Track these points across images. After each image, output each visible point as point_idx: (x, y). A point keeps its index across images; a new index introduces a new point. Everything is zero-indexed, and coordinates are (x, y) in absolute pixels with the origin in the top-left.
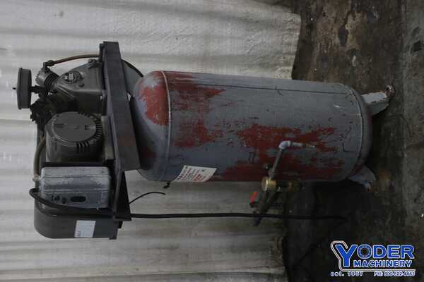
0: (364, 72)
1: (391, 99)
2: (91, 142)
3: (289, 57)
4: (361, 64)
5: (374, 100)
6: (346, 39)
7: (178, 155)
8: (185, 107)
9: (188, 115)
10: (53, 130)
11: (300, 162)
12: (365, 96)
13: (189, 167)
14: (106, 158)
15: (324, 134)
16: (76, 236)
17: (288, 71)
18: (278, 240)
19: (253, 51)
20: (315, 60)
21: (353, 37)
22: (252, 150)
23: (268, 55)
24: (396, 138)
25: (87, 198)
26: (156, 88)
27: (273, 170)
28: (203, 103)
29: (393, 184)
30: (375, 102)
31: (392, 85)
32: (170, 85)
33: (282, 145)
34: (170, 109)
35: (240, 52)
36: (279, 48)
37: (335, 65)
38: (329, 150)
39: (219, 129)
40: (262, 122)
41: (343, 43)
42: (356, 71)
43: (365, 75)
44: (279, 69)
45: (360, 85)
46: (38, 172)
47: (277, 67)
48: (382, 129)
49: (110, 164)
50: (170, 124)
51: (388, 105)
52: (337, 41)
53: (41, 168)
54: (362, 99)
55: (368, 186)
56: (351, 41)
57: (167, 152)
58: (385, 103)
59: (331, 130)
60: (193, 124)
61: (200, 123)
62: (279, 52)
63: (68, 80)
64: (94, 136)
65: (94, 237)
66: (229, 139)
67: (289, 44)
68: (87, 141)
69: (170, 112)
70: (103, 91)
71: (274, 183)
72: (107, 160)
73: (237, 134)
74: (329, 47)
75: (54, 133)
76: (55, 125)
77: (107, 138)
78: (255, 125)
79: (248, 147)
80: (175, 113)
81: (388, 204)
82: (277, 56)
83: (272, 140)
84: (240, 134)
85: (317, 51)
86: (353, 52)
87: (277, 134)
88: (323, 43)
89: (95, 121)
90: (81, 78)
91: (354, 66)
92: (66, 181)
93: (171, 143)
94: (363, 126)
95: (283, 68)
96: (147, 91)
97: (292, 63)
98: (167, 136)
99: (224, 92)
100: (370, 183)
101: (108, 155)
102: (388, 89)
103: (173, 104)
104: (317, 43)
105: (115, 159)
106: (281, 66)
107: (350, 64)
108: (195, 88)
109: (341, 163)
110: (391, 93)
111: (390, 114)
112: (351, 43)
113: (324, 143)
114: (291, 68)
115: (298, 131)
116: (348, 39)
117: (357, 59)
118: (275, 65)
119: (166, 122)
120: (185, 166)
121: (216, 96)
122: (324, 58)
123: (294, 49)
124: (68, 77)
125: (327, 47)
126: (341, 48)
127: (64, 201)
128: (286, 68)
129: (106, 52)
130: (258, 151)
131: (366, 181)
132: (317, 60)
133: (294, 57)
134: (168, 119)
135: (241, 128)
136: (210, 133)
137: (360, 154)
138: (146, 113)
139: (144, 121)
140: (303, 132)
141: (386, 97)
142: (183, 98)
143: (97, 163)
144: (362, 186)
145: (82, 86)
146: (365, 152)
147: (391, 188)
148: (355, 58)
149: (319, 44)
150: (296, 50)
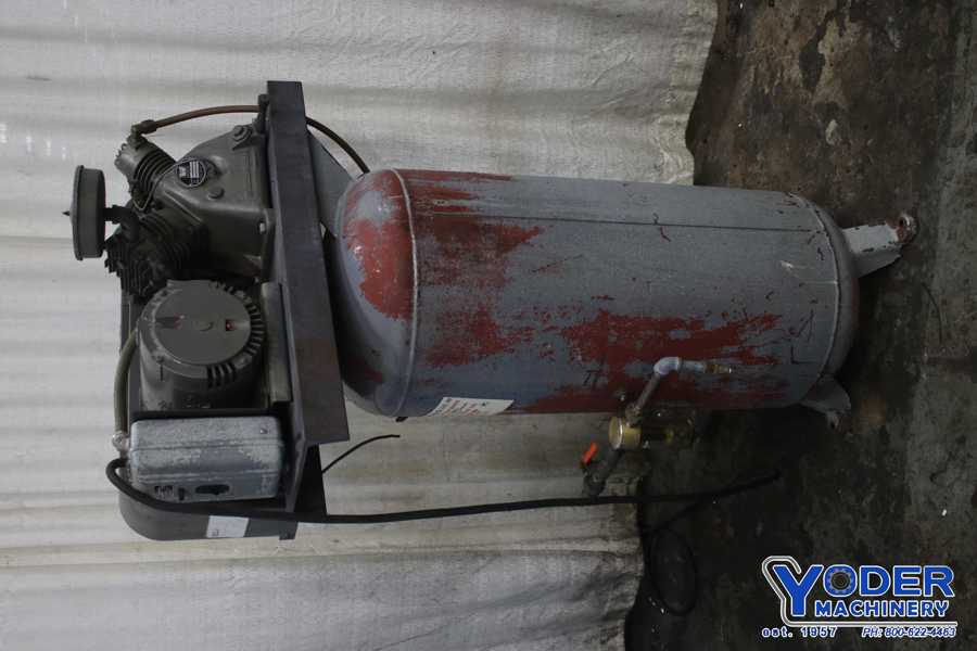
0: (850, 164)
1: (907, 245)
2: (240, 364)
3: (682, 95)
4: (846, 141)
5: (868, 247)
6: (819, 76)
7: (432, 380)
8: (449, 277)
9: (457, 296)
10: (153, 334)
11: (696, 385)
12: (850, 232)
13: (454, 400)
14: (274, 399)
15: (754, 328)
16: (209, 534)
17: (678, 124)
18: (630, 483)
19: (603, 82)
20: (741, 102)
21: (836, 75)
22: (593, 365)
23: (635, 92)
24: (907, 330)
25: (231, 487)
26: (387, 227)
27: (637, 409)
28: (489, 267)
29: (888, 427)
30: (872, 250)
31: (913, 213)
32: (418, 220)
33: (661, 367)
34: (416, 283)
35: (575, 84)
36: (661, 77)
37: (785, 129)
38: (761, 360)
39: (524, 324)
40: (621, 307)
41: (811, 82)
42: (833, 156)
43: (852, 173)
44: (660, 121)
45: (839, 190)
46: (124, 427)
47: (656, 115)
48: (879, 303)
49: (281, 412)
50: (415, 315)
51: (898, 256)
52: (795, 73)
53: (131, 424)
54: (844, 242)
55: (832, 417)
56: (829, 83)
57: (408, 374)
58: (892, 251)
59: (769, 320)
60: (468, 316)
61: (483, 313)
62: (664, 85)
63: (186, 180)
64: (244, 350)
65: (246, 536)
66: (545, 345)
67: (686, 67)
68: (230, 362)
69: (416, 290)
70: (265, 212)
71: (635, 433)
72: (276, 403)
73: (564, 333)
74: (776, 83)
75: (156, 341)
76: (158, 320)
77: (276, 346)
78: (604, 314)
79: (583, 360)
80: (428, 293)
81: (874, 465)
82: (657, 92)
83: (639, 345)
84: (570, 333)
85: (746, 84)
86: (830, 111)
87: (649, 332)
88: (762, 69)
89: (247, 307)
90: (218, 173)
91: (831, 142)
92: (186, 457)
93: (416, 357)
94: (840, 307)
95: (666, 117)
96: (365, 229)
97: (690, 109)
98: (408, 343)
99: (538, 236)
100: (838, 413)
101: (277, 390)
102: (902, 223)
103: (424, 269)
104: (749, 65)
105: (292, 400)
106: (664, 112)
107: (820, 135)
108: (476, 228)
109: (783, 384)
110: (910, 233)
111: (901, 277)
112: (828, 88)
113: (752, 347)
114: (685, 118)
115: (696, 324)
116: (822, 77)
117: (837, 129)
118: (652, 111)
119: (408, 314)
120: (445, 399)
121: (520, 247)
122: (761, 104)
123: (695, 78)
124: (188, 172)
125: (772, 82)
126: (803, 93)
127: (182, 492)
128: (675, 119)
129: (273, 113)
130: (606, 367)
131: (831, 410)
132: (746, 105)
133: (694, 94)
134: (411, 305)
135: (573, 321)
136: (504, 334)
137: (826, 367)
138: (363, 286)
139: (358, 304)
140: (708, 327)
141: (896, 239)
142: (447, 254)
143: (253, 409)
144: (822, 416)
145: (220, 196)
146: (837, 362)
147: (883, 435)
148: (833, 124)
149: (752, 68)
150: (700, 79)
